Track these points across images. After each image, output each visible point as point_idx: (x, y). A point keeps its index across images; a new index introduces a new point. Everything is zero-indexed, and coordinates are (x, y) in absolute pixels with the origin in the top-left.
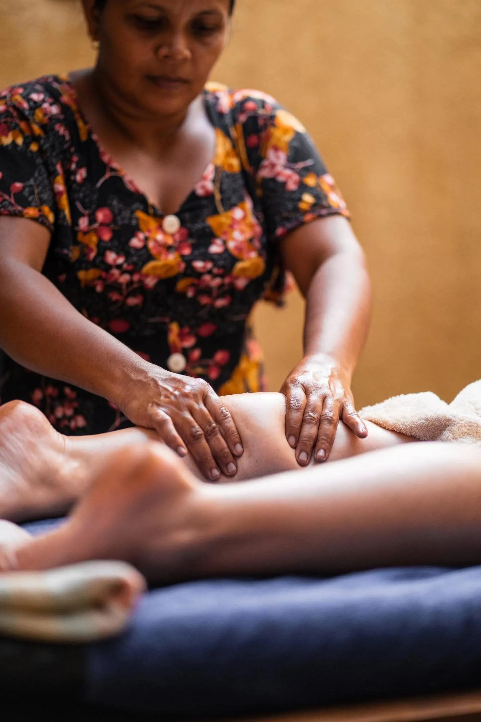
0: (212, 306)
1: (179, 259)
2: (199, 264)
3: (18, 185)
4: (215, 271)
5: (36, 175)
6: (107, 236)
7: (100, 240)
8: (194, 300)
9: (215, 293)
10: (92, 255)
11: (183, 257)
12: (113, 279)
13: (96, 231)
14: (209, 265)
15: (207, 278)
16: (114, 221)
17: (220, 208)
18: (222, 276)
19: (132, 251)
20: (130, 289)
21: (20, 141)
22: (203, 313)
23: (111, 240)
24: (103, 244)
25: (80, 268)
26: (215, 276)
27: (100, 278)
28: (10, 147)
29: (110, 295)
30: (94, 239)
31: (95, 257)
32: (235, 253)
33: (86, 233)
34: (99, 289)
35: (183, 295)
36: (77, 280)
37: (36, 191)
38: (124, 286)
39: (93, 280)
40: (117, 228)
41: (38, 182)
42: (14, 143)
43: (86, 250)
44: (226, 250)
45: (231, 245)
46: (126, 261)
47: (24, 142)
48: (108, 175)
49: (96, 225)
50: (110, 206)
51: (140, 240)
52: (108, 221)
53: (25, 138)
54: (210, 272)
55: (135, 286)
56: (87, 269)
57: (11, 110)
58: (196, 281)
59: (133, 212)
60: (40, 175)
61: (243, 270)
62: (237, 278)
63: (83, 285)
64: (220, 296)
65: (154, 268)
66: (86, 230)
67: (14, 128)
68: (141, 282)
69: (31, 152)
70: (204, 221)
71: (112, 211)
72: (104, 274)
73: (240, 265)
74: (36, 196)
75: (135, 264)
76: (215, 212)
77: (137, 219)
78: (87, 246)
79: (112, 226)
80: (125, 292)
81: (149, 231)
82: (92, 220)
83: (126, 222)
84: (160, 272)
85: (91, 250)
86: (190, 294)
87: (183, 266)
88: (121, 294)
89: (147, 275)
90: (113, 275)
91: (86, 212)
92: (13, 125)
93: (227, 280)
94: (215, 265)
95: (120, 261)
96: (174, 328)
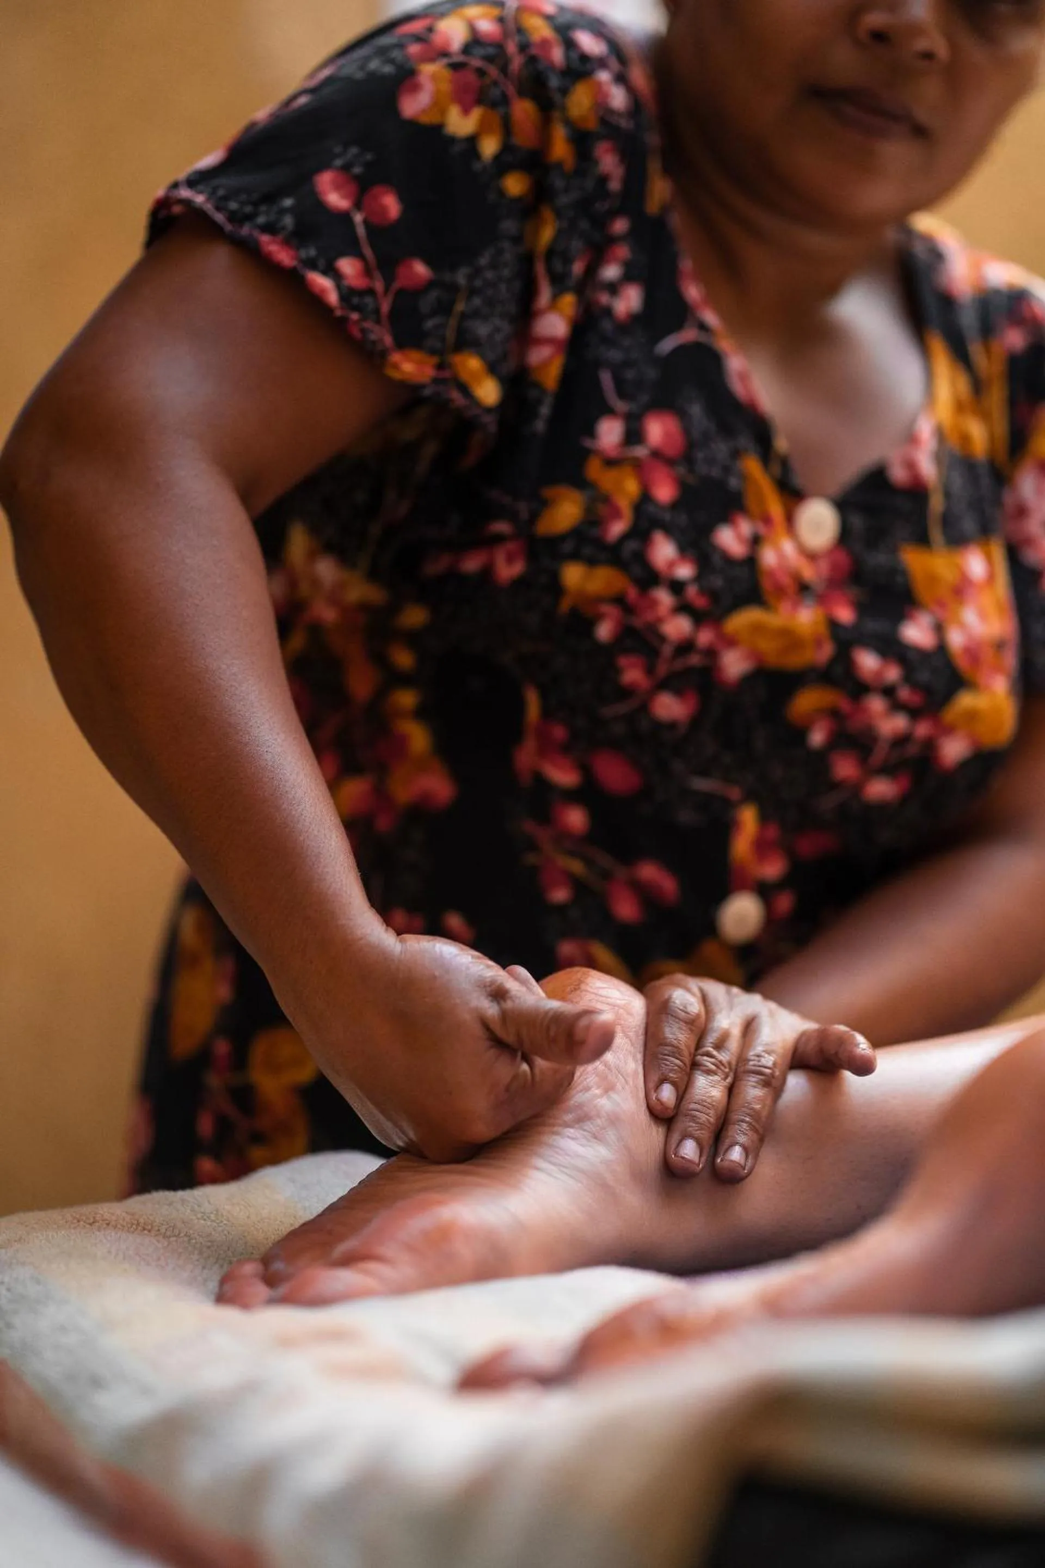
0: (857, 789)
1: (823, 629)
2: (868, 661)
3: (420, 269)
4: (904, 693)
5: (483, 261)
6: (664, 492)
7: (645, 497)
8: (821, 759)
9: (879, 754)
10: (617, 529)
11: (833, 625)
12: (649, 617)
13: (638, 467)
14: (893, 674)
15: (876, 704)
16: (688, 457)
17: (936, 534)
18: (914, 713)
19: (716, 560)
20: (679, 664)
21: (489, 147)
22: (828, 803)
23: (675, 506)
24: (651, 509)
25: (575, 556)
26: (896, 706)
27: (619, 600)
28: (457, 149)
29: (623, 661)
30: (631, 486)
31: (625, 537)
32: (962, 663)
33: (611, 463)
34: (604, 631)
35: (799, 734)
36: (556, 588)
37: (460, 307)
38: (667, 650)
39: (599, 599)
40: (691, 480)
41: (478, 283)
42: (472, 141)
43: (602, 509)
44: (942, 648)
45: (956, 639)
46: (698, 578)
47: (497, 158)
48: (688, 335)
49: (640, 452)
50: (682, 415)
51: (739, 537)
52: (671, 451)
53: (506, 148)
54: (889, 692)
55: (695, 660)
56: (592, 562)
57: (511, 47)
58: (844, 704)
59: (736, 454)
60: (494, 266)
61: (972, 716)
62: (949, 730)
63: (565, 605)
64: (886, 770)
65: (758, 628)
66: (613, 454)
67: (493, 105)
68: (712, 654)
69: (501, 193)
70: (894, 550)
71: (686, 431)
72: (632, 593)
73: (966, 701)
74: (453, 322)
75: (713, 595)
76: (923, 540)
77: (744, 477)
78: (607, 500)
79: (681, 470)
80: (662, 669)
81: (767, 520)
82: (633, 435)
83: (715, 472)
84: (768, 647)
85: (616, 514)
86: (817, 738)
87: (827, 651)
88: (650, 670)
89: (731, 642)
90: (654, 603)
91: (621, 406)
92: (495, 93)
93: (922, 729)
94: (908, 677)
95: (685, 571)
96: (748, 818)
